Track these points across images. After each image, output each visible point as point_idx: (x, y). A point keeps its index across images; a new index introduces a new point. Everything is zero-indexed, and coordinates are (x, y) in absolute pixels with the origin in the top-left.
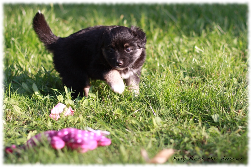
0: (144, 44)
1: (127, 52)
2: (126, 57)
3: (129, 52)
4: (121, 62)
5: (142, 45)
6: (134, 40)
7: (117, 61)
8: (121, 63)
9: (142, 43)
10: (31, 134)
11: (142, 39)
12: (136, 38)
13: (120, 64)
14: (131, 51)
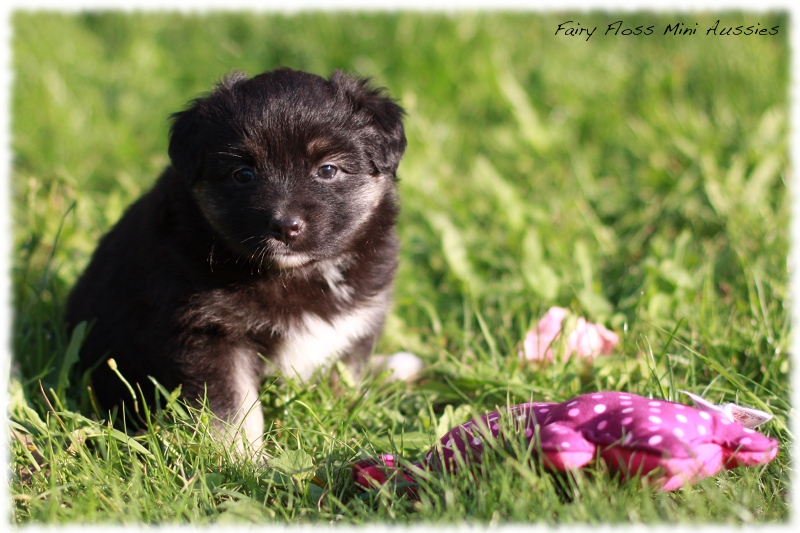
0: (393, 156)
1: (319, 180)
2: (316, 199)
3: (328, 181)
4: (298, 221)
5: (385, 161)
6: (348, 124)
7: (279, 215)
8: (295, 228)
9: (383, 149)
10: (452, 417)
11: (387, 131)
12: (358, 119)
13: (293, 233)
14: (340, 176)
